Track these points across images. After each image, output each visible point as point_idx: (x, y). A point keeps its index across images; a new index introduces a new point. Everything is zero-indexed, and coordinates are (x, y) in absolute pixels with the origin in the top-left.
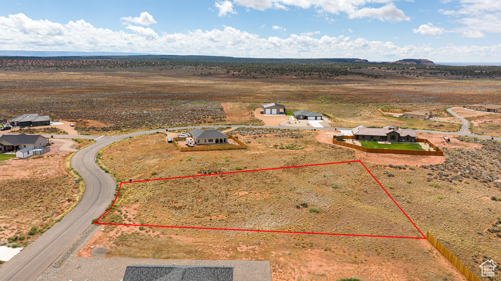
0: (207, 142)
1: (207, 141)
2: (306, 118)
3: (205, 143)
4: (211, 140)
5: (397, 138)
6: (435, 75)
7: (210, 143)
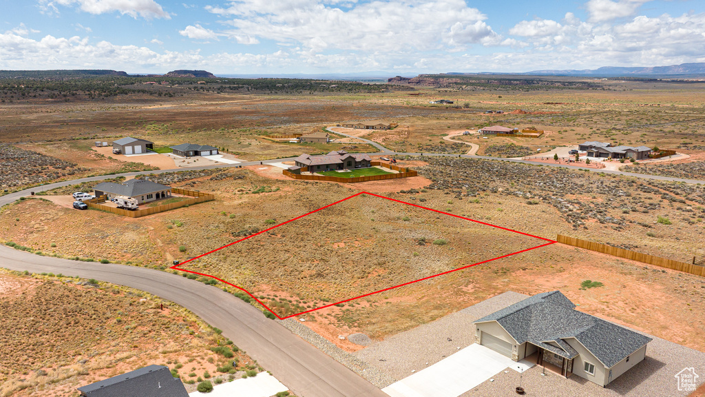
0: (146, 200)
1: (145, 197)
2: (197, 153)
3: (144, 201)
4: (149, 196)
5: (353, 164)
6: (236, 91)
7: (149, 200)
